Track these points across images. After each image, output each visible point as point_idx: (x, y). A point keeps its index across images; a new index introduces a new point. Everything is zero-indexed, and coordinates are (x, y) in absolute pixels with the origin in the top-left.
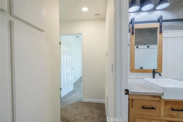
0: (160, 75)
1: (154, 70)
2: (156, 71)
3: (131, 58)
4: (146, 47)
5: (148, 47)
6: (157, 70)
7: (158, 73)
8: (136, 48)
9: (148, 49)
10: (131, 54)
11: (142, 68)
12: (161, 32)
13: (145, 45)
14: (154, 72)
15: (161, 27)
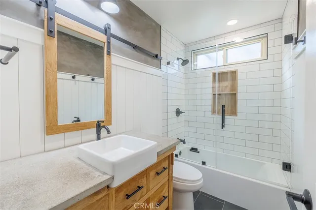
0: (109, 132)
1: (98, 122)
2: (102, 124)
3: (47, 96)
4: (89, 78)
5: (93, 80)
6: (103, 122)
7: (106, 128)
8: (72, 79)
9: (93, 84)
10: (47, 86)
11: (78, 120)
12: (109, 53)
13: (89, 75)
14: (99, 126)
15: (109, 43)
